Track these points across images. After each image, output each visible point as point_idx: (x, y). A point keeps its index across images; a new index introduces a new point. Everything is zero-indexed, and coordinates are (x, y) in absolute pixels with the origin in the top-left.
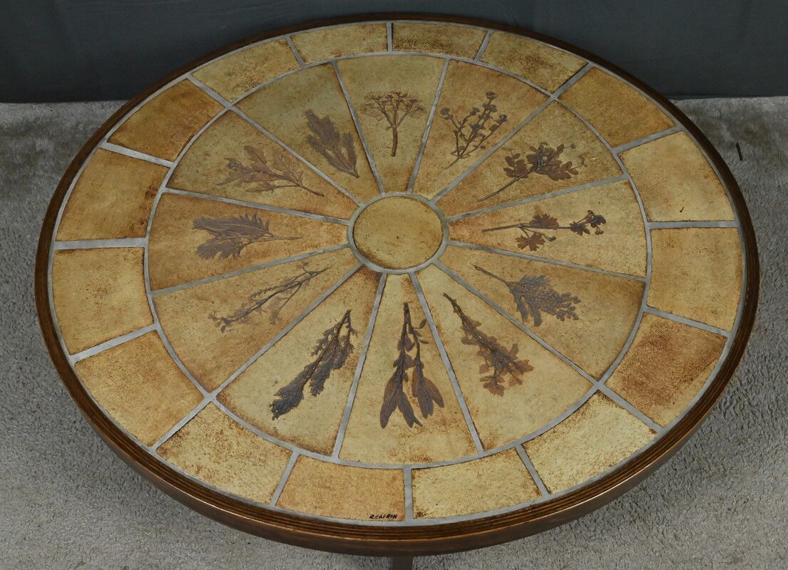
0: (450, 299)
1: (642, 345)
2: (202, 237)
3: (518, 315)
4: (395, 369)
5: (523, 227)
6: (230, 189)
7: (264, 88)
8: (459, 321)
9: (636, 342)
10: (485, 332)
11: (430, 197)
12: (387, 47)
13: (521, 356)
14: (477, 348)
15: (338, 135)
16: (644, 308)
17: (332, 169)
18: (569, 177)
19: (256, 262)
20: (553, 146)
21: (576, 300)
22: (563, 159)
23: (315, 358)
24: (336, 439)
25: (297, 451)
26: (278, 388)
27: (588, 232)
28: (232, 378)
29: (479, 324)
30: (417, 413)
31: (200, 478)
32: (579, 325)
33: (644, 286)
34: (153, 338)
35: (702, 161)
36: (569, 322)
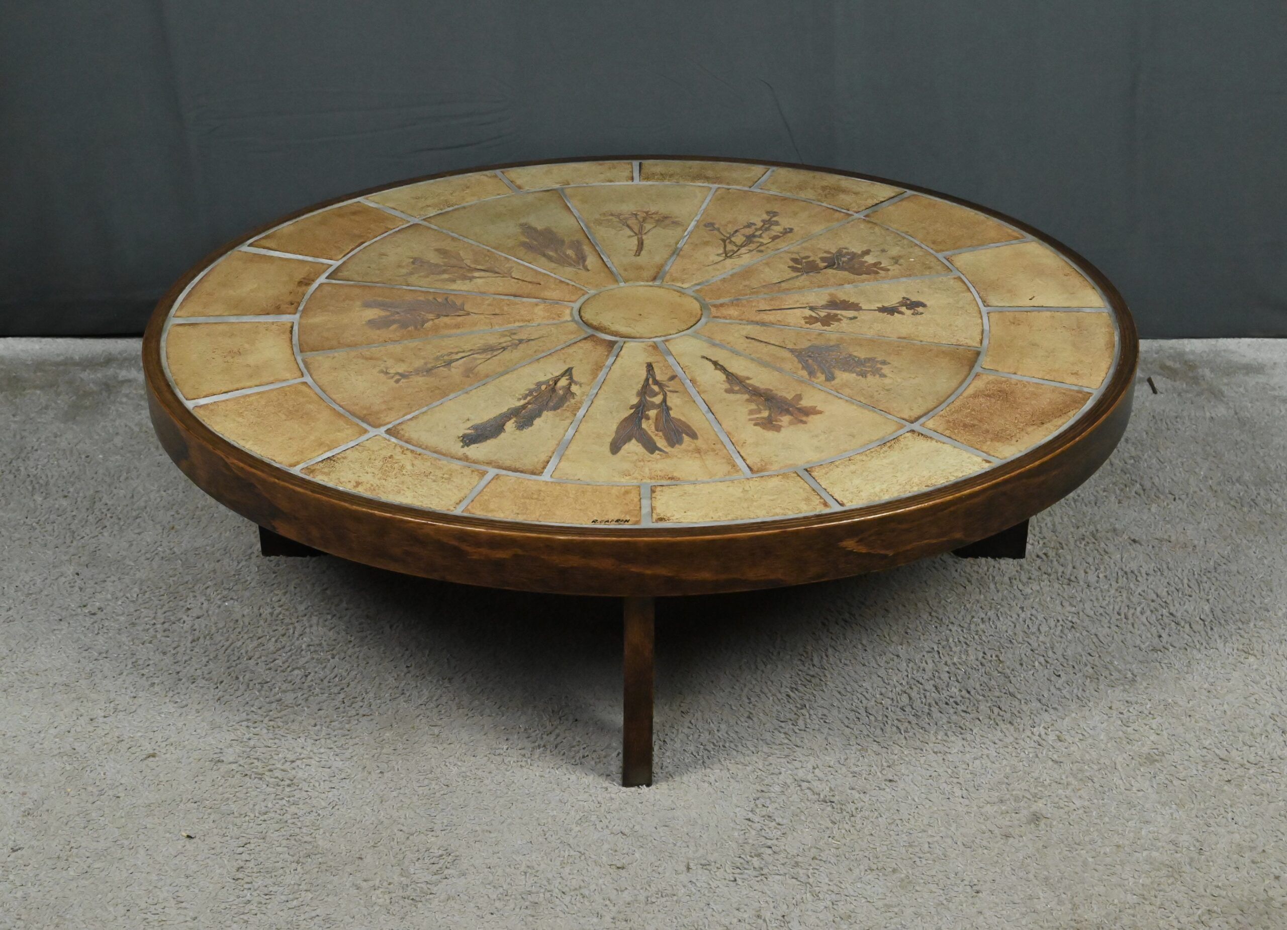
0: (710, 360)
1: (975, 396)
2: (372, 314)
3: (804, 373)
4: (632, 411)
5: (812, 309)
6: (413, 279)
7: (464, 208)
8: (723, 377)
9: (965, 394)
10: (757, 384)
11: (685, 286)
12: (632, 179)
13: (805, 403)
14: (746, 396)
15: (563, 242)
16: (977, 369)
17: (553, 265)
18: (878, 273)
19: (447, 332)
20: (857, 249)
21: (884, 363)
22: (870, 259)
23: (522, 402)
24: (548, 462)
25: (492, 472)
26: (470, 424)
27: (902, 313)
28: (409, 417)
29: (748, 378)
30: (661, 442)
31: (361, 491)
32: (887, 381)
33: (978, 354)
34: (304, 388)
35: (1062, 264)
36: (872, 380)
